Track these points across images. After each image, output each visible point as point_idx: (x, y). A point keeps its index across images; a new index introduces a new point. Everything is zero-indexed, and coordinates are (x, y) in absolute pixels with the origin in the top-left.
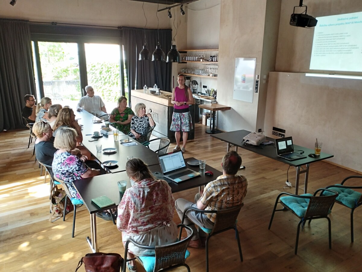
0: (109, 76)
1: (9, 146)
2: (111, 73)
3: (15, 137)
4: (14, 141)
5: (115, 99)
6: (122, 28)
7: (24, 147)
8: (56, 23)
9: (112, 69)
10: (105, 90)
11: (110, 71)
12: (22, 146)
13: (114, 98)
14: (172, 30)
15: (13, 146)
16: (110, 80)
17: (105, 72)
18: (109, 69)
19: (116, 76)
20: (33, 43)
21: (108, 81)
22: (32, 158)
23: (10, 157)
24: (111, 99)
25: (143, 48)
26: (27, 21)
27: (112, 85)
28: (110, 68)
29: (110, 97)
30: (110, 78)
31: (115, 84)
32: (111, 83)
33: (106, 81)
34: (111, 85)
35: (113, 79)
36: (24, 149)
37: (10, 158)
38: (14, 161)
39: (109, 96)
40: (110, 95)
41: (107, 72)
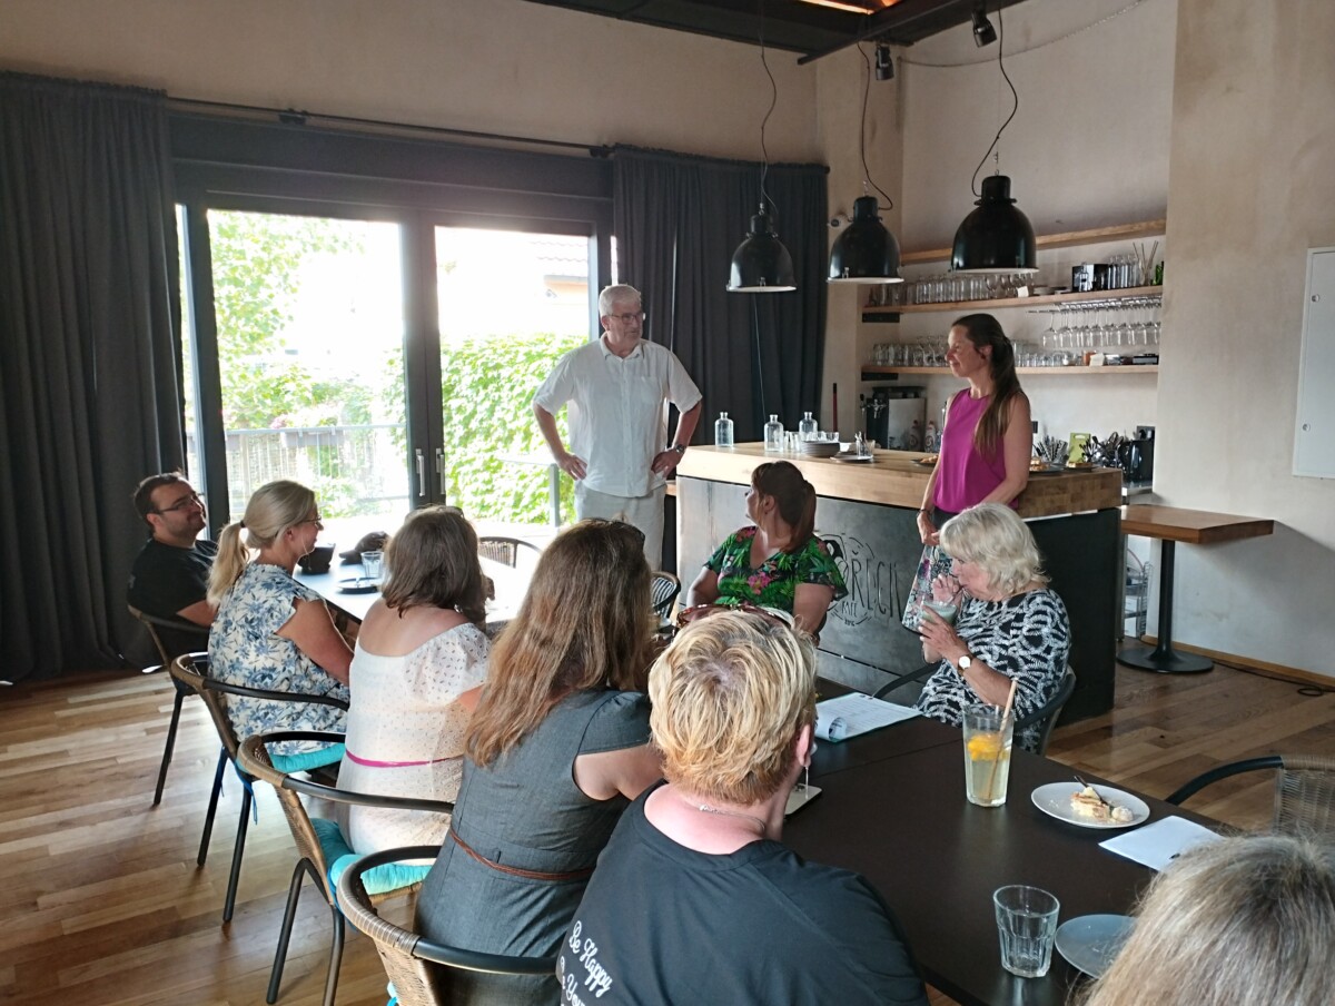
0: (487, 404)
1: (30, 793)
2: (498, 390)
3: (67, 726)
4: (64, 754)
5: (516, 505)
6: (612, 156)
7: (130, 801)
8: (305, 113)
9: (505, 373)
10: (466, 468)
11: (494, 379)
12: (112, 795)
13: (510, 501)
14: (827, 170)
15: (58, 794)
16: (495, 421)
17: (471, 387)
18: (490, 374)
19: (523, 400)
20: (180, 211)
21: (485, 424)
22: (197, 898)
23: (40, 893)
24: (499, 507)
25: (753, 230)
26: (160, 94)
27: (500, 445)
28: (497, 367)
29: (489, 499)
30: (492, 411)
31: (518, 437)
32: (494, 437)
33: (474, 425)
34: (493, 443)
35: (509, 417)
36: (127, 812)
37: (42, 900)
38: (70, 925)
39: (487, 490)
40: (489, 487)
41: (480, 388)
